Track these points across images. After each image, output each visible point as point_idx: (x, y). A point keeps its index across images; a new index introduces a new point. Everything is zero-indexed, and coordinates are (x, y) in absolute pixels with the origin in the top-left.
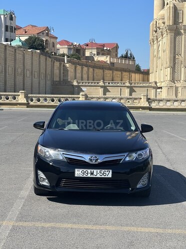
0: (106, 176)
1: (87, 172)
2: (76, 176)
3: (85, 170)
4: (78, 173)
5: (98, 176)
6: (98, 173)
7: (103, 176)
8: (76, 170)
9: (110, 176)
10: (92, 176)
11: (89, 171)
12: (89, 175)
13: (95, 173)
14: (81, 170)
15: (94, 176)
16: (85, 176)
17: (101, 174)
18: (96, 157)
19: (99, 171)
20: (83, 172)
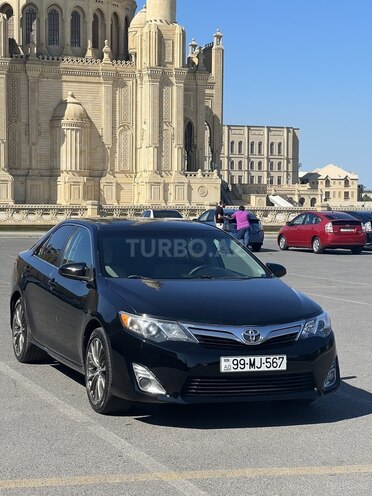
0: (277, 369)
1: (242, 362)
2: (223, 370)
3: (239, 359)
4: (227, 365)
5: (264, 368)
6: (262, 364)
7: (272, 369)
8: (223, 359)
9: (284, 367)
10: (252, 369)
11: (247, 359)
12: (247, 369)
13: (257, 364)
14: (231, 359)
15: (256, 369)
16: (239, 370)
17: (268, 365)
18: (256, 332)
19: (264, 358)
20: (235, 362)
